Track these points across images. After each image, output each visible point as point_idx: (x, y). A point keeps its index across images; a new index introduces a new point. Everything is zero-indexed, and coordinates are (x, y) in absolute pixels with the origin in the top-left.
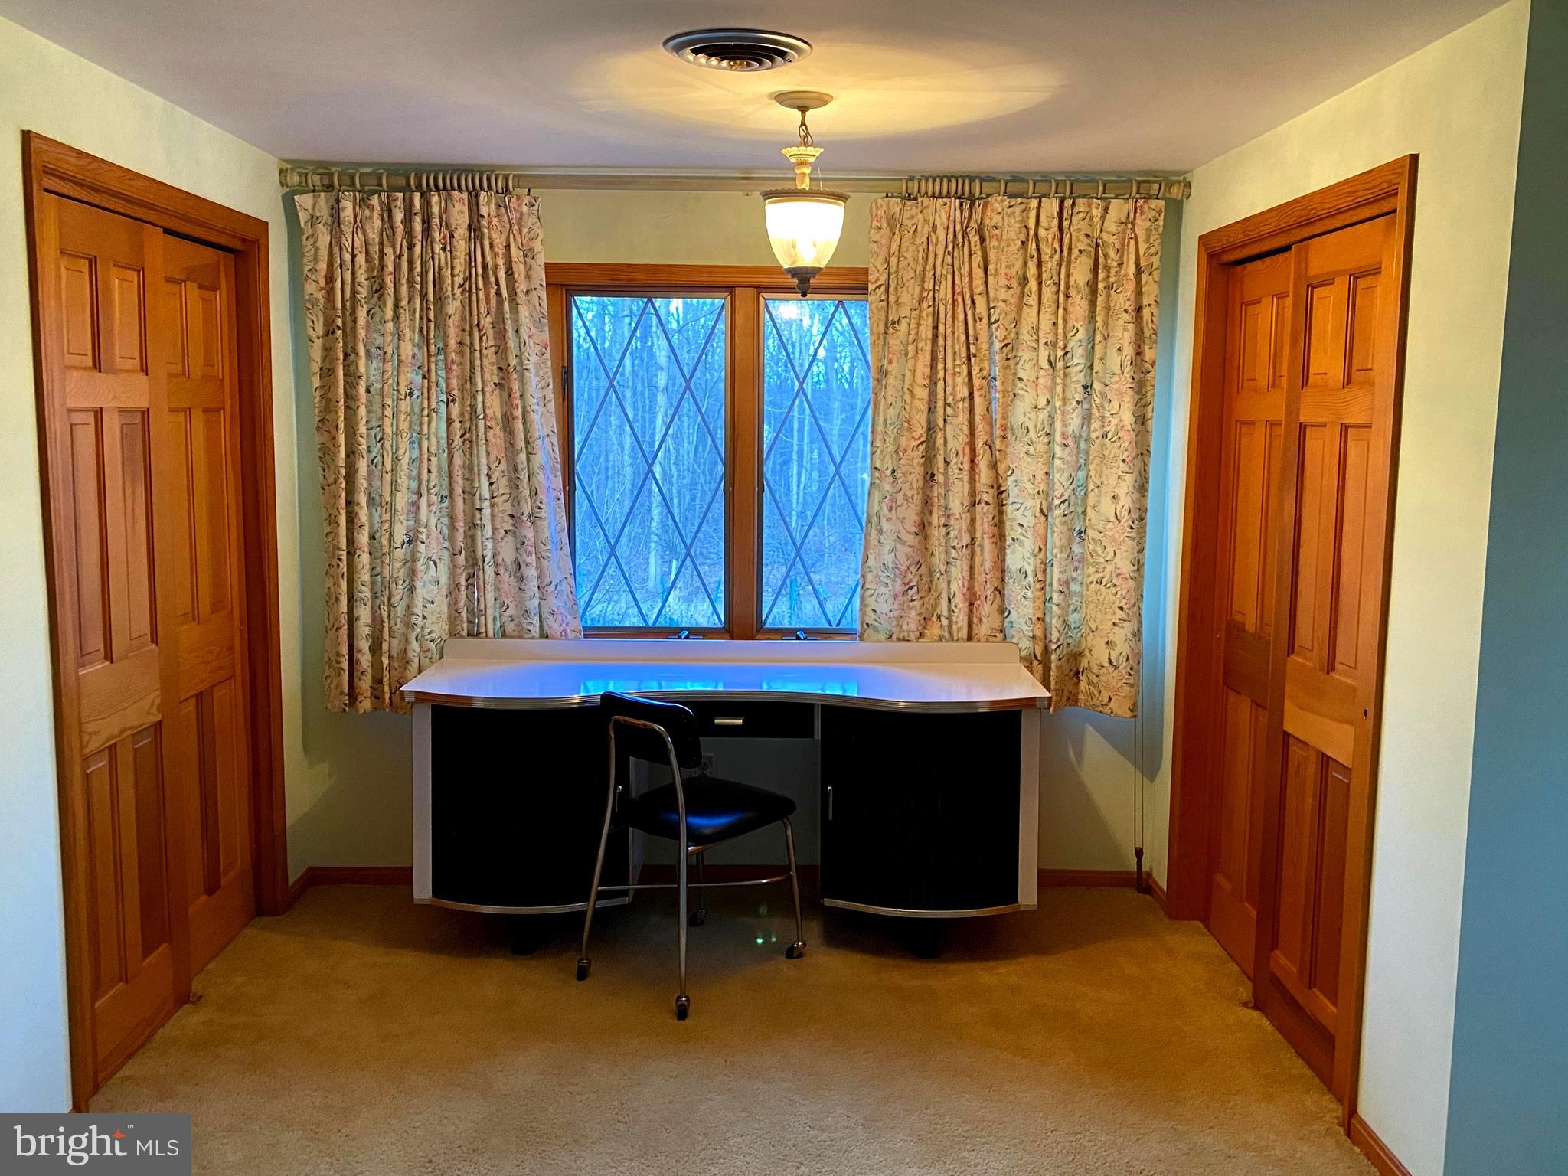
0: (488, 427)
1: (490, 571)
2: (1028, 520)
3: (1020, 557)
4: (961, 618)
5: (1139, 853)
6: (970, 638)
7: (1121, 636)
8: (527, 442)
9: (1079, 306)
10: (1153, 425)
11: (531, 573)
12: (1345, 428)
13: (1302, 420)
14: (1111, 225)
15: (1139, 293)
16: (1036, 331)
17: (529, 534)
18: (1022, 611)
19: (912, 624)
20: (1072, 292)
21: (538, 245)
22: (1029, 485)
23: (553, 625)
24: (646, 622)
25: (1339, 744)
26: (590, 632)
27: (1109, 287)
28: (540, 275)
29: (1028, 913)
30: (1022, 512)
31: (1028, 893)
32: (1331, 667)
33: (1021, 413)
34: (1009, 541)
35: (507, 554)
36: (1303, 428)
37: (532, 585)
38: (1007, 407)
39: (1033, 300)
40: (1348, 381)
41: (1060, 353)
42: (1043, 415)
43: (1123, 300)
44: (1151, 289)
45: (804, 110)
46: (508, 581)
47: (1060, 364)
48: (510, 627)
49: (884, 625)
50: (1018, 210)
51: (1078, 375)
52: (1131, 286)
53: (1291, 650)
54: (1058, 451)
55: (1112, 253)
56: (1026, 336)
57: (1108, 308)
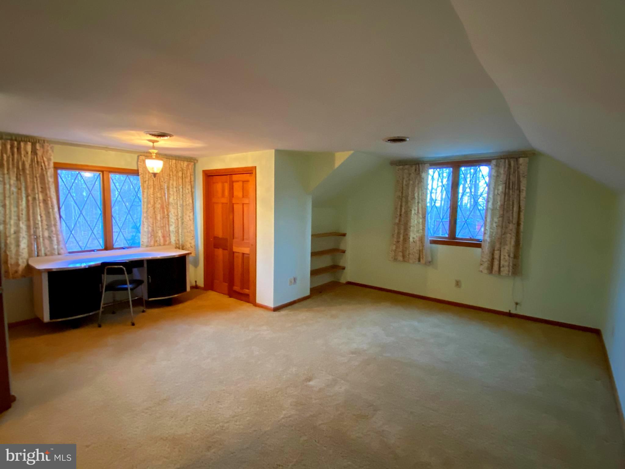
0: (39, 203)
1: (41, 239)
2: (173, 221)
3: (172, 228)
4: (162, 241)
5: (196, 282)
6: (164, 245)
7: (193, 242)
8: (52, 206)
9: (180, 180)
10: (194, 203)
11: (55, 239)
12: (243, 204)
13: (233, 202)
14: (185, 166)
15: (191, 179)
16: (173, 185)
17: (53, 229)
18: (173, 239)
19: (152, 243)
20: (179, 178)
21: (52, 158)
22: (173, 214)
23: (62, 251)
24: (82, 249)
25: (246, 250)
26: (70, 253)
27: (185, 177)
28: (52, 165)
29: (189, 292)
30: (172, 220)
31: (188, 289)
32: (243, 240)
33: (171, 200)
34: (170, 225)
35: (46, 234)
36: (233, 204)
37: (55, 242)
38: (168, 199)
39: (172, 179)
40: (243, 197)
41: (178, 189)
42: (176, 201)
43: (188, 180)
44: (192, 177)
45: (153, 143)
46: (47, 242)
47: (178, 191)
48: (48, 253)
49: (145, 244)
50: (168, 161)
51: (181, 193)
52: (189, 178)
53: (233, 239)
54: (179, 207)
55: (185, 171)
56: (171, 186)
57: (185, 181)
